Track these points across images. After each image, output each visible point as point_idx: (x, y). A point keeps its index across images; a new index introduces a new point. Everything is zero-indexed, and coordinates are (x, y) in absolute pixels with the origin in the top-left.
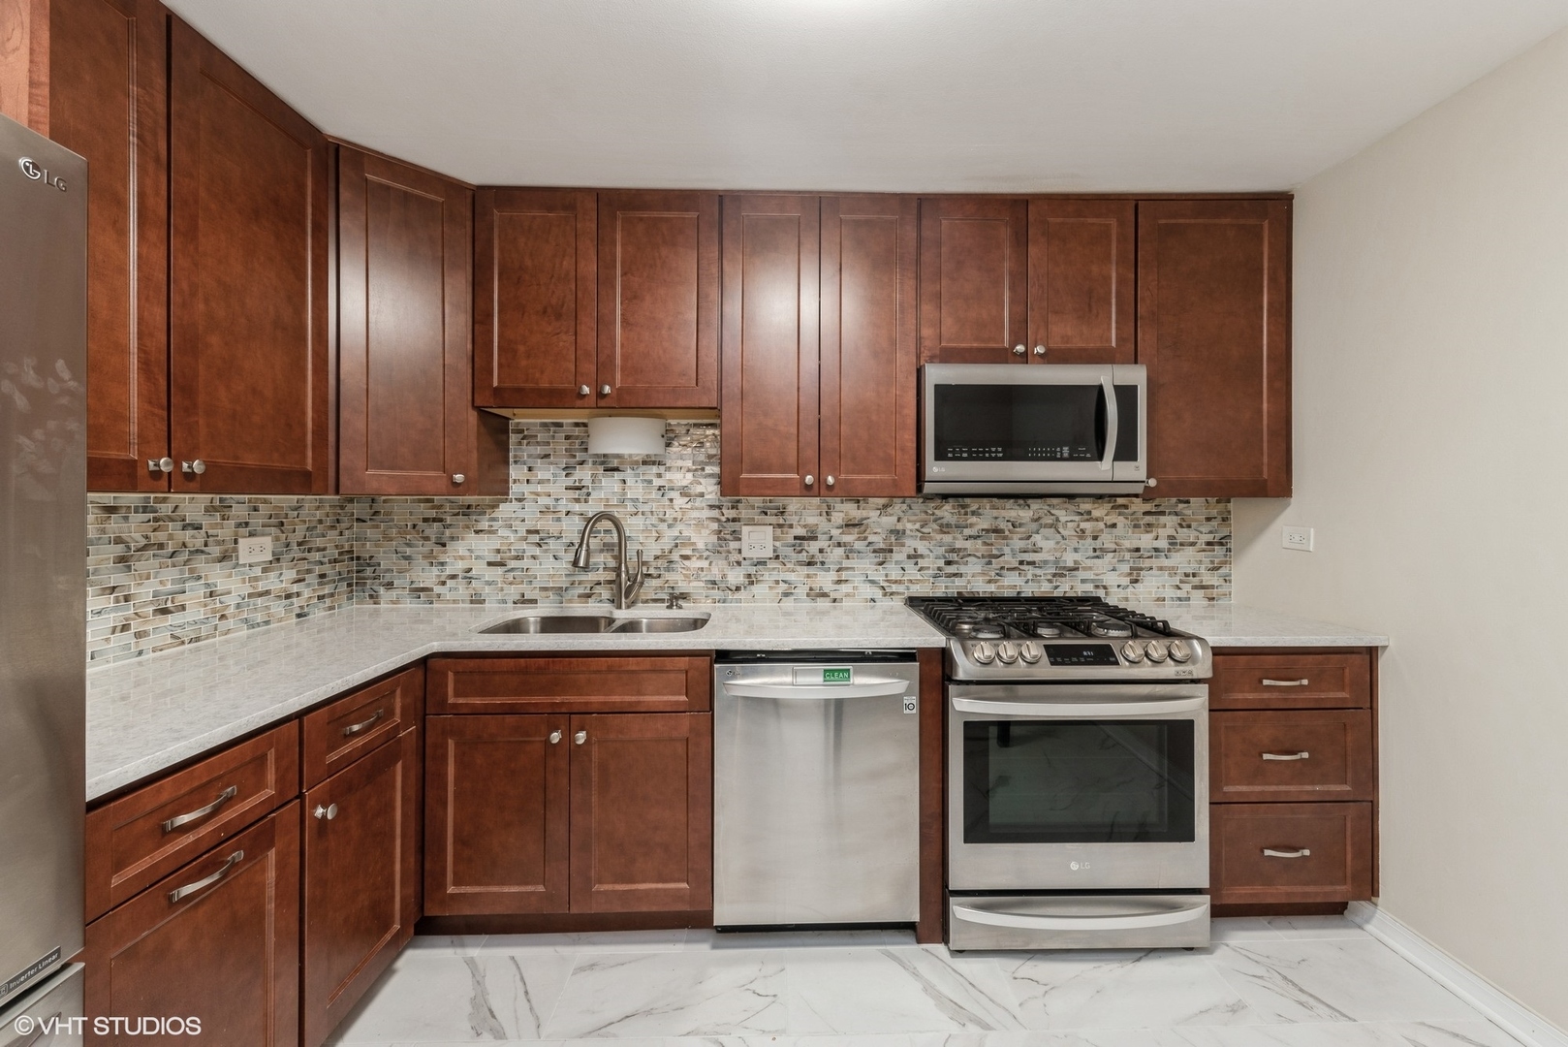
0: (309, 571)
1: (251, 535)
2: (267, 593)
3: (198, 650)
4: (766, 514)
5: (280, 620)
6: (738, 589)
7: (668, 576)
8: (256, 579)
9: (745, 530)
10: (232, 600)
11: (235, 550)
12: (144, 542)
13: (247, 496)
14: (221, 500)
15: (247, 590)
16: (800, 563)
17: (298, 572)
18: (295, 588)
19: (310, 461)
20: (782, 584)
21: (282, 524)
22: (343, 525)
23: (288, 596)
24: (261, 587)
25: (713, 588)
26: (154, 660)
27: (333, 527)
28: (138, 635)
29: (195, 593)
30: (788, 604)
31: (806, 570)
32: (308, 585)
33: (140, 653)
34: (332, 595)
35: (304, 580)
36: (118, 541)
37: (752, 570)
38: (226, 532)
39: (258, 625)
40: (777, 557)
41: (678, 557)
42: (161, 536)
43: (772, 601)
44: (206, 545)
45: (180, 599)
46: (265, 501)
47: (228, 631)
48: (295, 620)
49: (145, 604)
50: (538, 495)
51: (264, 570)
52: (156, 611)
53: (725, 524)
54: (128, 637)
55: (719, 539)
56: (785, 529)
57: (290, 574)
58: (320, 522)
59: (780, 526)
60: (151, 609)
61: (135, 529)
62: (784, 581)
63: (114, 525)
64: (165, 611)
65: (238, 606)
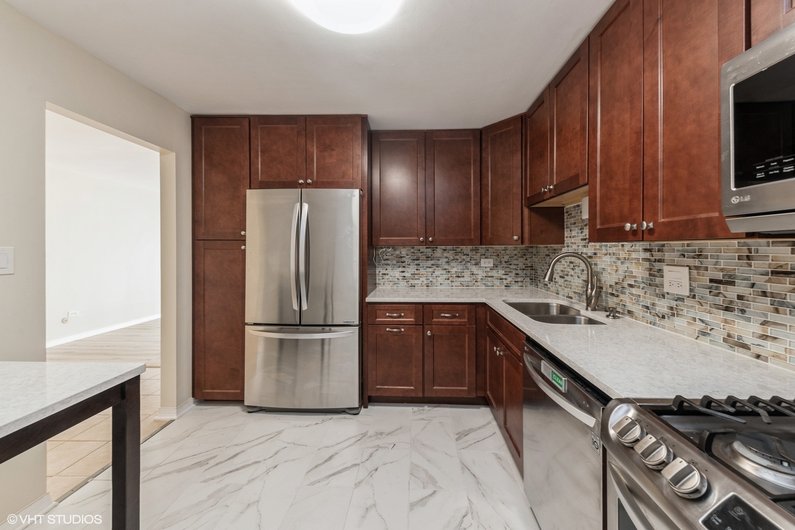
0: (510, 272)
1: (486, 258)
2: (493, 277)
3: (468, 289)
4: (684, 256)
5: (498, 286)
6: (663, 317)
7: (622, 297)
8: (488, 272)
9: (666, 269)
10: (479, 277)
11: (480, 262)
12: (453, 258)
13: (484, 246)
14: (475, 247)
15: (485, 274)
16: (717, 307)
17: (505, 272)
18: (504, 277)
19: (472, 235)
20: (698, 322)
21: (498, 255)
22: (527, 257)
23: (501, 279)
24: (490, 274)
25: (647, 312)
26: (456, 289)
27: (522, 257)
28: (452, 281)
29: (467, 274)
30: (704, 342)
31: (722, 314)
32: (510, 277)
33: (452, 286)
34: (522, 282)
35: (508, 274)
36: (446, 257)
37: (674, 304)
38: (477, 256)
39: (489, 286)
40: (694, 297)
41: (627, 285)
42: (458, 257)
43: (690, 335)
44: (470, 260)
45: (463, 274)
46: (492, 248)
47: (478, 286)
48: (504, 287)
49: (453, 274)
50: (573, 244)
51: (490, 269)
52: (456, 276)
53: (653, 263)
54: (449, 282)
55: (650, 275)
56: (701, 272)
57: (502, 272)
58: (516, 255)
59: (697, 268)
60: (455, 276)
61: (450, 255)
62: (702, 321)
63: (445, 254)
64: (459, 277)
65: (482, 279)
